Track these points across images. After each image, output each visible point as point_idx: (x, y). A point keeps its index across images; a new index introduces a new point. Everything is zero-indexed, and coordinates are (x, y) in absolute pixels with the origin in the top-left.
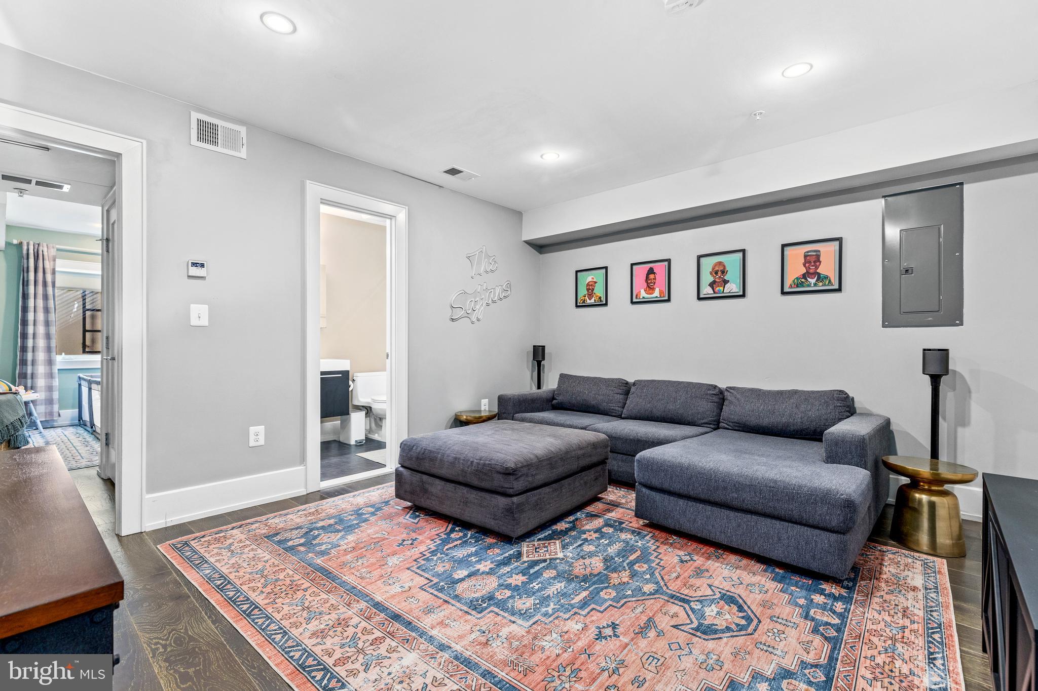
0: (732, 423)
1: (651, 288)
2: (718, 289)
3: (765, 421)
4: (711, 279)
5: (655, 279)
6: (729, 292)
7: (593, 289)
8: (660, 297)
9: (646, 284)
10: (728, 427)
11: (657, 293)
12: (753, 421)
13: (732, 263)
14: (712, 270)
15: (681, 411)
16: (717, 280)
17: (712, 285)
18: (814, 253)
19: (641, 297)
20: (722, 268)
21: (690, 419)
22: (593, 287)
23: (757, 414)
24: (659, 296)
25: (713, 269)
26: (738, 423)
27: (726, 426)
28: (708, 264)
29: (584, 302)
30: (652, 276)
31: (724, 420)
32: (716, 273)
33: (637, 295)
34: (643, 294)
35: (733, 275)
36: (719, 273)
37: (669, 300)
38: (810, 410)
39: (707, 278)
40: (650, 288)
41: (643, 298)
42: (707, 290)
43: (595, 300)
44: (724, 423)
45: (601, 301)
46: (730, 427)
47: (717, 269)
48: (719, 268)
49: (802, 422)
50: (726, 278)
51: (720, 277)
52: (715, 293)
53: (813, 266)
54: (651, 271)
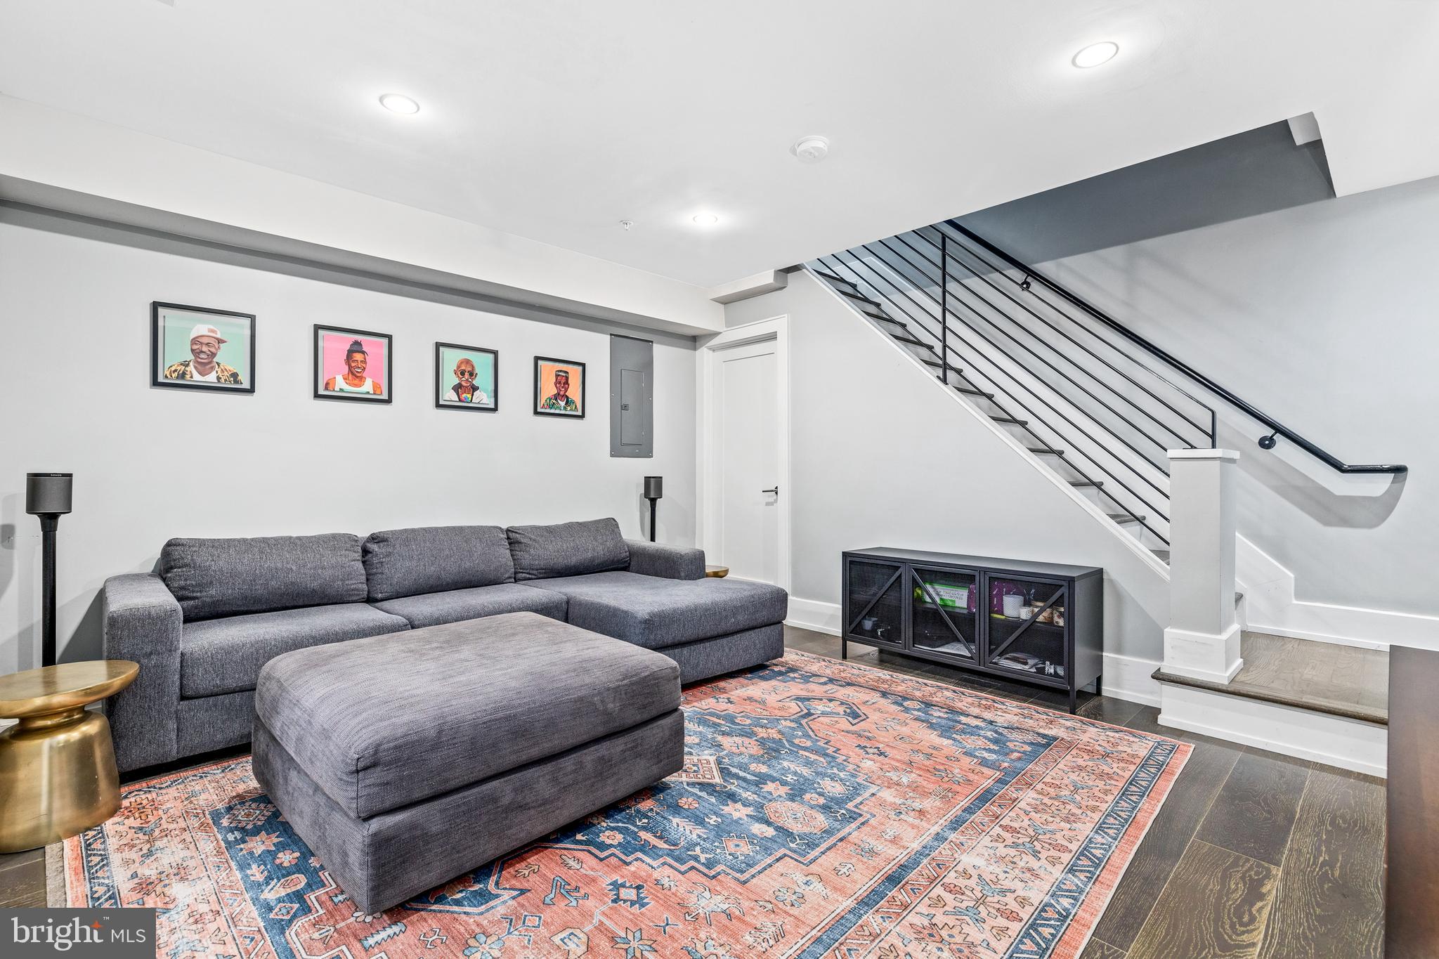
0: (537, 570)
1: (357, 377)
2: (464, 395)
3: (573, 560)
4: (456, 381)
5: (364, 362)
6: (479, 403)
7: (214, 355)
8: (374, 394)
9: (347, 367)
10: (530, 576)
11: (367, 387)
12: (560, 561)
13: (482, 364)
14: (458, 369)
15: (482, 567)
16: (464, 384)
17: (457, 388)
18: (564, 375)
19: (337, 389)
20: (470, 369)
21: (492, 577)
22: (213, 350)
23: (563, 553)
24: (372, 392)
25: (459, 367)
26: (545, 569)
27: (528, 576)
28: (451, 359)
29: (183, 376)
30: (358, 357)
31: (523, 569)
32: (463, 373)
33: (327, 384)
34: (341, 384)
35: (483, 379)
36: (467, 375)
37: (389, 401)
38: (607, 541)
39: (449, 379)
40: (355, 374)
41: (341, 390)
42: (449, 396)
43: (219, 378)
44: (525, 573)
45: (236, 382)
46: (533, 577)
47: (463, 368)
48: (466, 367)
49: (604, 555)
50: (476, 382)
51: (467, 380)
52: (460, 400)
53: (563, 387)
54: (356, 348)
